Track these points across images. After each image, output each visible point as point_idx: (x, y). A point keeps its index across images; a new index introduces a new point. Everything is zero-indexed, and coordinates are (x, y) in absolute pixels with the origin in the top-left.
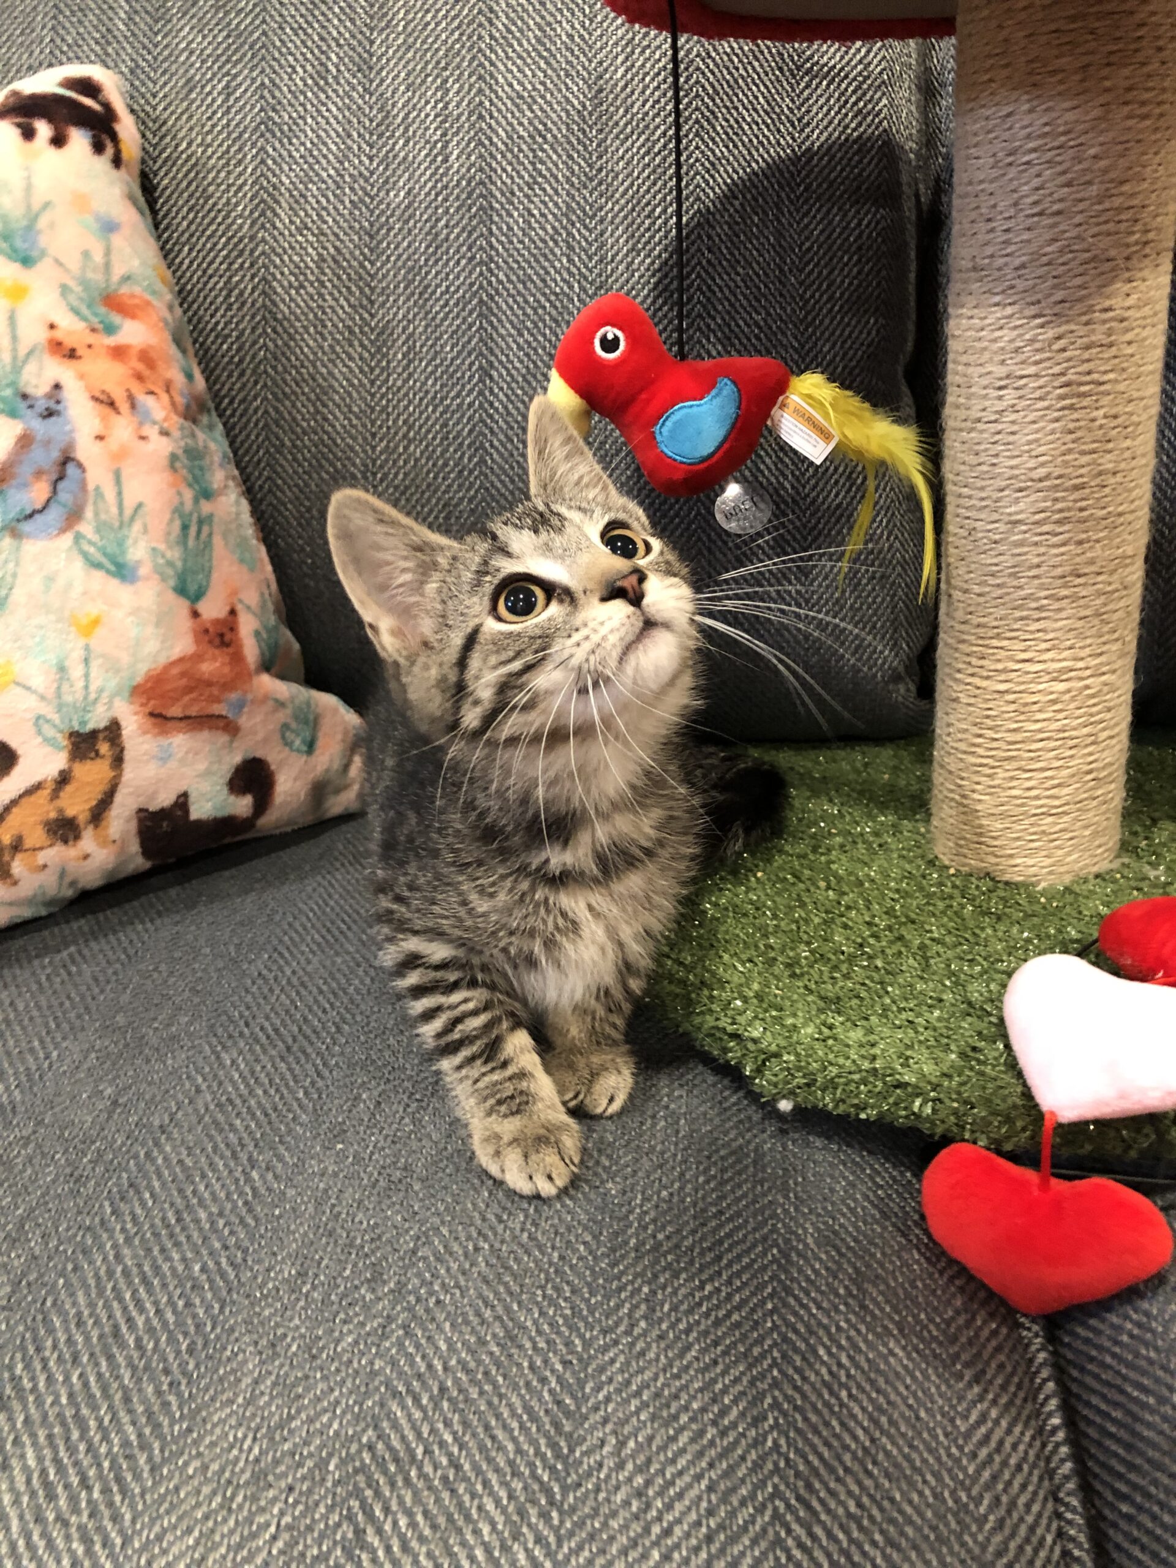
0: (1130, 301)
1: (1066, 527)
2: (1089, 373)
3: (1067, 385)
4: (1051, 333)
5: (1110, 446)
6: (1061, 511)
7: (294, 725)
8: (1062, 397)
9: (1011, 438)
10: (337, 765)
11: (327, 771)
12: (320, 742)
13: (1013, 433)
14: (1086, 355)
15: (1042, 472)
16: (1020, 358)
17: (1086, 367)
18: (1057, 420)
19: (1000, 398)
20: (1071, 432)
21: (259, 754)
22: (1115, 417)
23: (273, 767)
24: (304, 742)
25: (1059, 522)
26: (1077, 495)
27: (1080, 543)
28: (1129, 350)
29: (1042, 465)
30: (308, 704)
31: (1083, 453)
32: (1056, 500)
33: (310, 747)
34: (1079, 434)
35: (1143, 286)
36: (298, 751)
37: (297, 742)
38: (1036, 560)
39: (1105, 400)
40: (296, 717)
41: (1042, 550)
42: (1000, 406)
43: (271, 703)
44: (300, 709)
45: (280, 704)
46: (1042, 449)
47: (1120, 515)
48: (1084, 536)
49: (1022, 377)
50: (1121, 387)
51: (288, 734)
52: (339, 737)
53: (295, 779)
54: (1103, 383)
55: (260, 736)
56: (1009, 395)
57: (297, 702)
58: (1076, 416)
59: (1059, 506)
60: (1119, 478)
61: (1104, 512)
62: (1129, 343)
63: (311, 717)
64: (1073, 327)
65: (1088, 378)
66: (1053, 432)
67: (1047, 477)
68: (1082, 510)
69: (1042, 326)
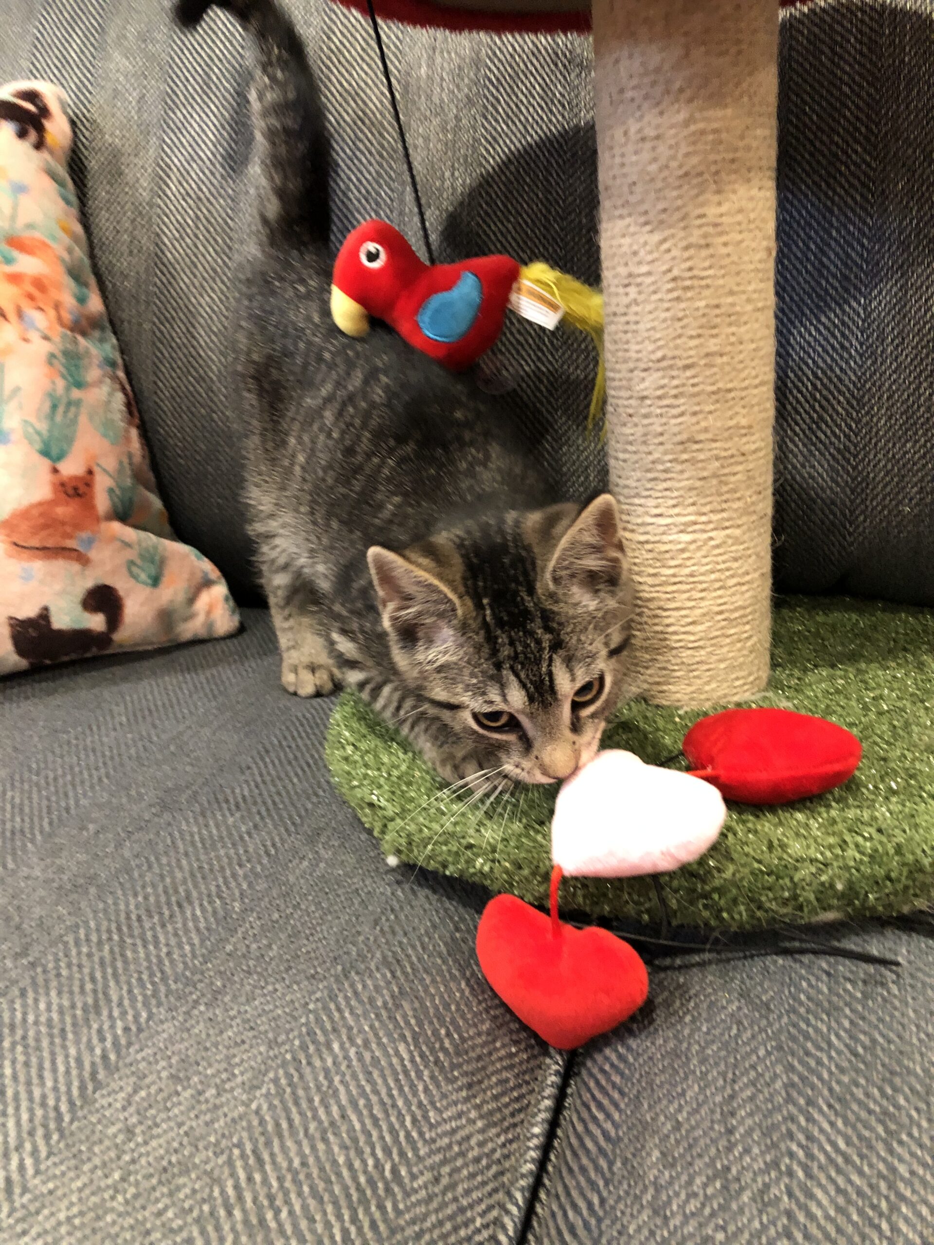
0: (724, 209)
1: (682, 401)
2: (690, 269)
3: (674, 279)
4: (656, 237)
5: (714, 331)
6: (677, 387)
7: (139, 562)
8: (670, 291)
9: (634, 327)
10: (181, 597)
11: (172, 601)
12: (165, 580)
13: (637, 323)
14: (686, 254)
15: (659, 354)
16: (636, 259)
17: (688, 264)
18: (668, 310)
19: (627, 294)
20: (680, 319)
21: (108, 582)
22: (717, 306)
23: (121, 593)
24: (150, 577)
25: (675, 397)
26: (689, 373)
27: (695, 414)
28: (724, 251)
29: (659, 348)
30: (155, 548)
31: (691, 337)
32: (673, 377)
33: (156, 581)
34: (685, 321)
35: (733, 197)
36: (144, 583)
37: (143, 576)
38: (659, 429)
39: (706, 292)
40: (142, 556)
41: (664, 420)
42: (625, 300)
43: (118, 544)
44: (147, 550)
45: (127, 545)
46: (658, 336)
47: (729, 391)
48: (697, 408)
49: (639, 275)
50: (721, 282)
51: (135, 570)
52: (186, 576)
53: (142, 605)
54: (702, 278)
55: (108, 567)
56: (632, 291)
57: (144, 545)
58: (683, 305)
59: (675, 382)
60: (725, 359)
61: (714, 388)
62: (725, 244)
63: (157, 558)
64: (672, 231)
65: (690, 274)
66: (664, 320)
67: (663, 358)
68: (693, 385)
69: (651, 232)
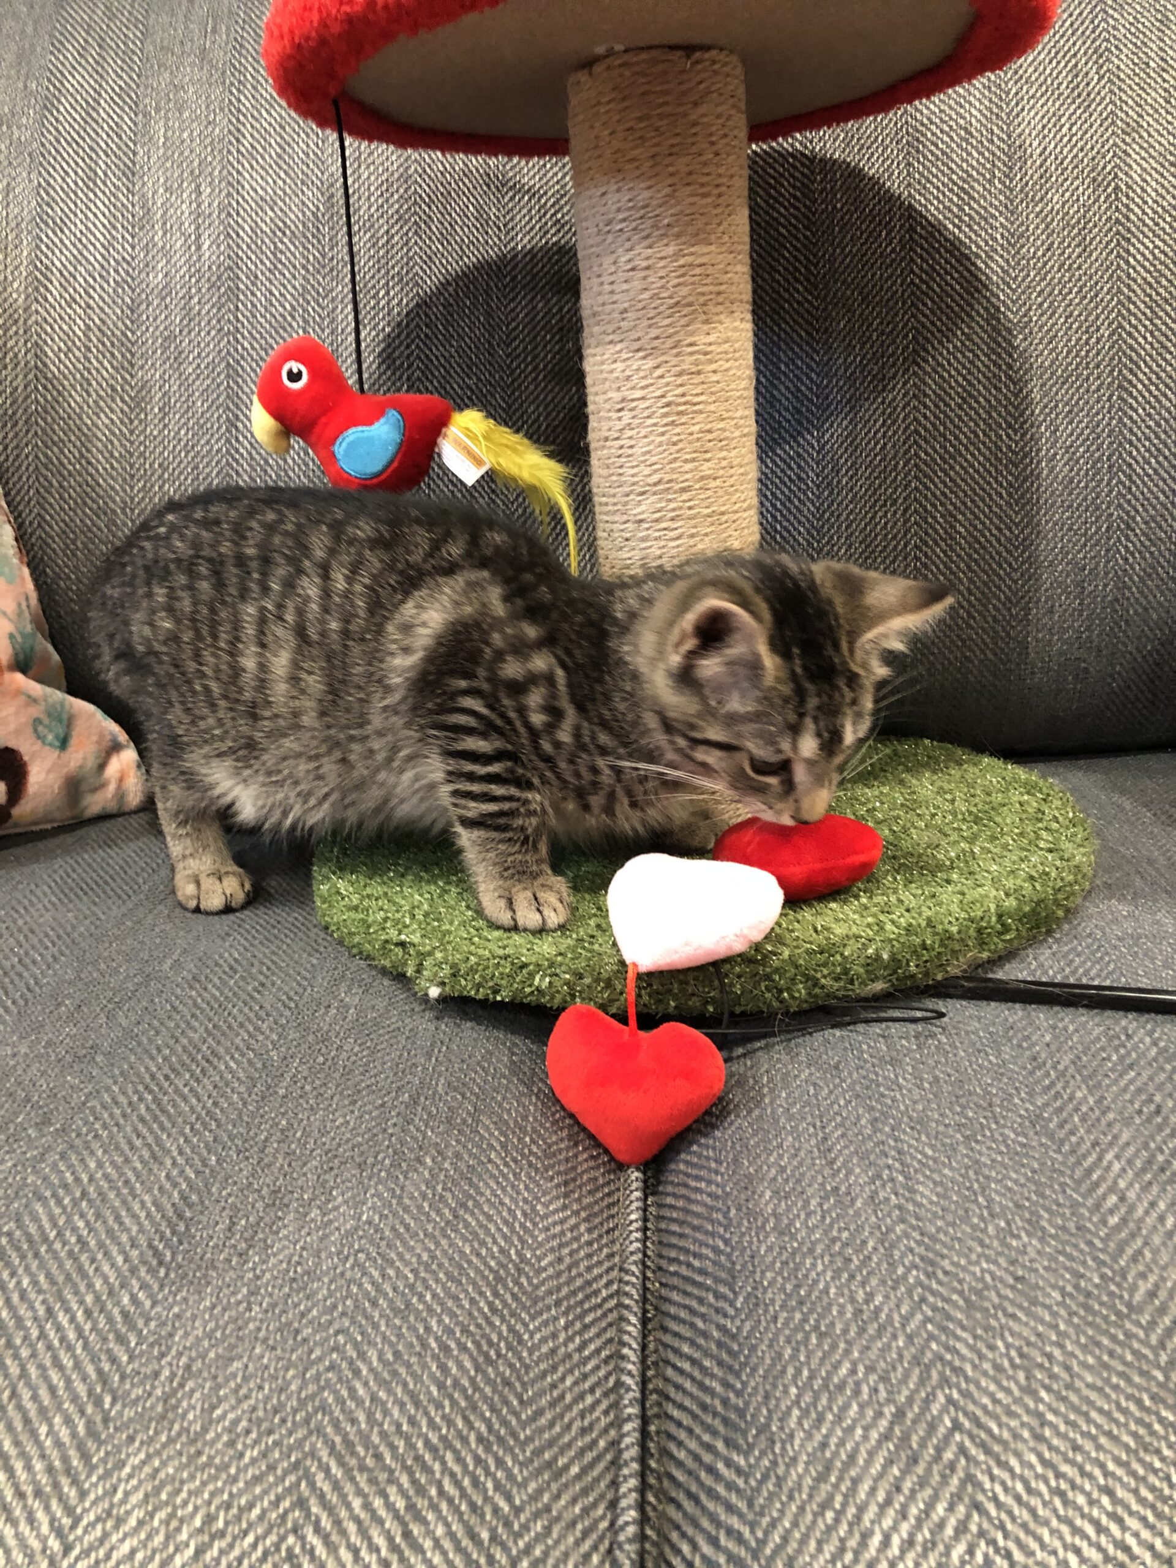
0: (711, 338)
1: (679, 524)
2: (683, 395)
3: (668, 405)
4: (650, 363)
5: (708, 455)
6: (674, 510)
7: (46, 721)
8: (665, 415)
9: (630, 451)
10: (91, 763)
11: (81, 767)
12: (73, 741)
13: (631, 447)
14: (679, 381)
15: (655, 478)
16: (629, 385)
17: (680, 390)
18: (663, 434)
19: (620, 419)
20: (675, 444)
21: (12, 744)
22: (709, 431)
23: (26, 758)
24: (57, 737)
25: (672, 519)
26: (685, 496)
27: (692, 536)
28: (715, 378)
29: (656, 471)
30: (62, 704)
31: (686, 461)
32: (670, 500)
33: (64, 743)
34: (680, 446)
35: (720, 327)
36: (51, 745)
37: (50, 737)
38: (658, 552)
39: (700, 418)
40: (49, 715)
41: (663, 543)
42: (619, 425)
43: (23, 698)
44: (53, 706)
45: (33, 700)
46: (654, 459)
47: (723, 513)
48: (694, 531)
49: (633, 400)
50: (712, 408)
51: (40, 728)
52: (95, 738)
53: (49, 772)
54: (695, 404)
55: (12, 727)
56: (626, 415)
57: (50, 700)
58: (678, 430)
59: (672, 505)
60: (718, 482)
61: (709, 511)
62: (714, 372)
63: (65, 716)
64: (664, 358)
65: (683, 400)
66: (660, 444)
67: (659, 482)
68: (690, 508)
69: (644, 358)
